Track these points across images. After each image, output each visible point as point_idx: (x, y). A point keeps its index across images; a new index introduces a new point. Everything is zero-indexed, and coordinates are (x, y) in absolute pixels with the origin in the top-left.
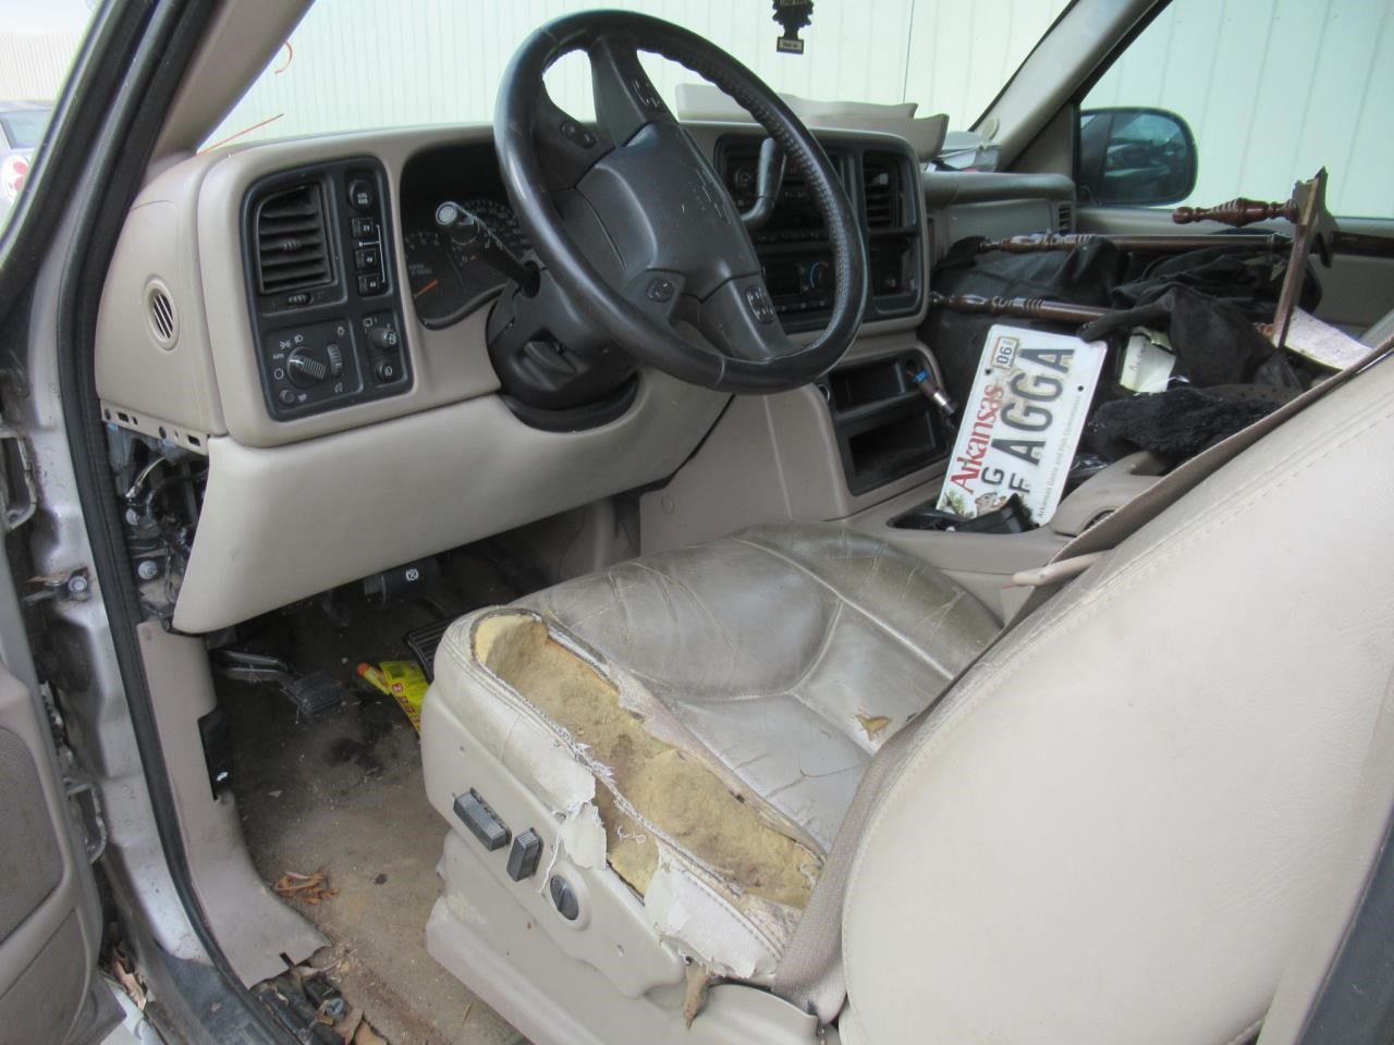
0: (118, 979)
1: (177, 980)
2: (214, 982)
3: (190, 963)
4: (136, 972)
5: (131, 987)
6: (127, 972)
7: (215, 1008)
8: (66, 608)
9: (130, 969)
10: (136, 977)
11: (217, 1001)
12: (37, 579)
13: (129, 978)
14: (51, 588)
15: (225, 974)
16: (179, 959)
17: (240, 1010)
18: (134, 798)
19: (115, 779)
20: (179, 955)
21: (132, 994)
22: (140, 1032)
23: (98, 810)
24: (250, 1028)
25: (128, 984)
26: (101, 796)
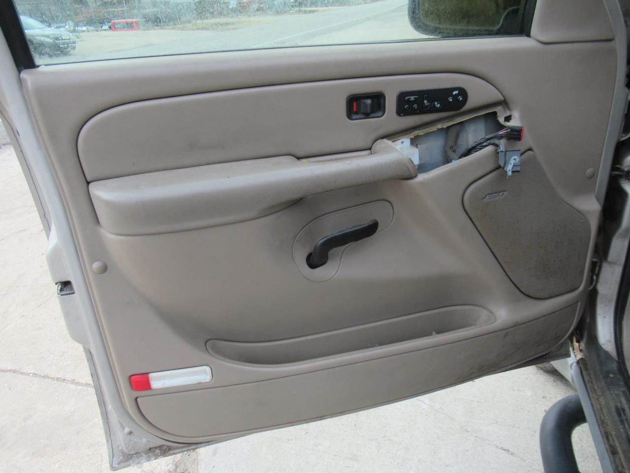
0: (572, 342)
1: (599, 356)
2: (614, 366)
3: (606, 353)
4: (580, 344)
5: (575, 348)
6: (577, 342)
7: (611, 376)
8: (624, 182)
9: (578, 341)
10: (579, 346)
11: (613, 374)
12: (618, 166)
13: (576, 345)
14: (622, 171)
15: (622, 365)
16: (602, 348)
17: (622, 383)
18: (613, 274)
19: (609, 263)
20: (603, 347)
21: (575, 351)
22: (573, 367)
23: (596, 272)
24: (624, 393)
25: (575, 347)
26: (600, 267)
